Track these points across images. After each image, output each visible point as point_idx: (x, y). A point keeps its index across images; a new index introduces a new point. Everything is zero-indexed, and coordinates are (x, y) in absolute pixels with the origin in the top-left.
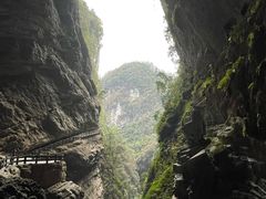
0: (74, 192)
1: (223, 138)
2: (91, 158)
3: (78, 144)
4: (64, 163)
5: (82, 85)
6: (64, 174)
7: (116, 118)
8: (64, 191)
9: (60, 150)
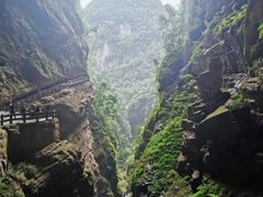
0: (71, 153)
1: (244, 91)
2: (81, 109)
3: (66, 94)
4: (56, 120)
5: (66, 20)
6: (57, 133)
7: (103, 59)
8: (61, 153)
9: (45, 101)
